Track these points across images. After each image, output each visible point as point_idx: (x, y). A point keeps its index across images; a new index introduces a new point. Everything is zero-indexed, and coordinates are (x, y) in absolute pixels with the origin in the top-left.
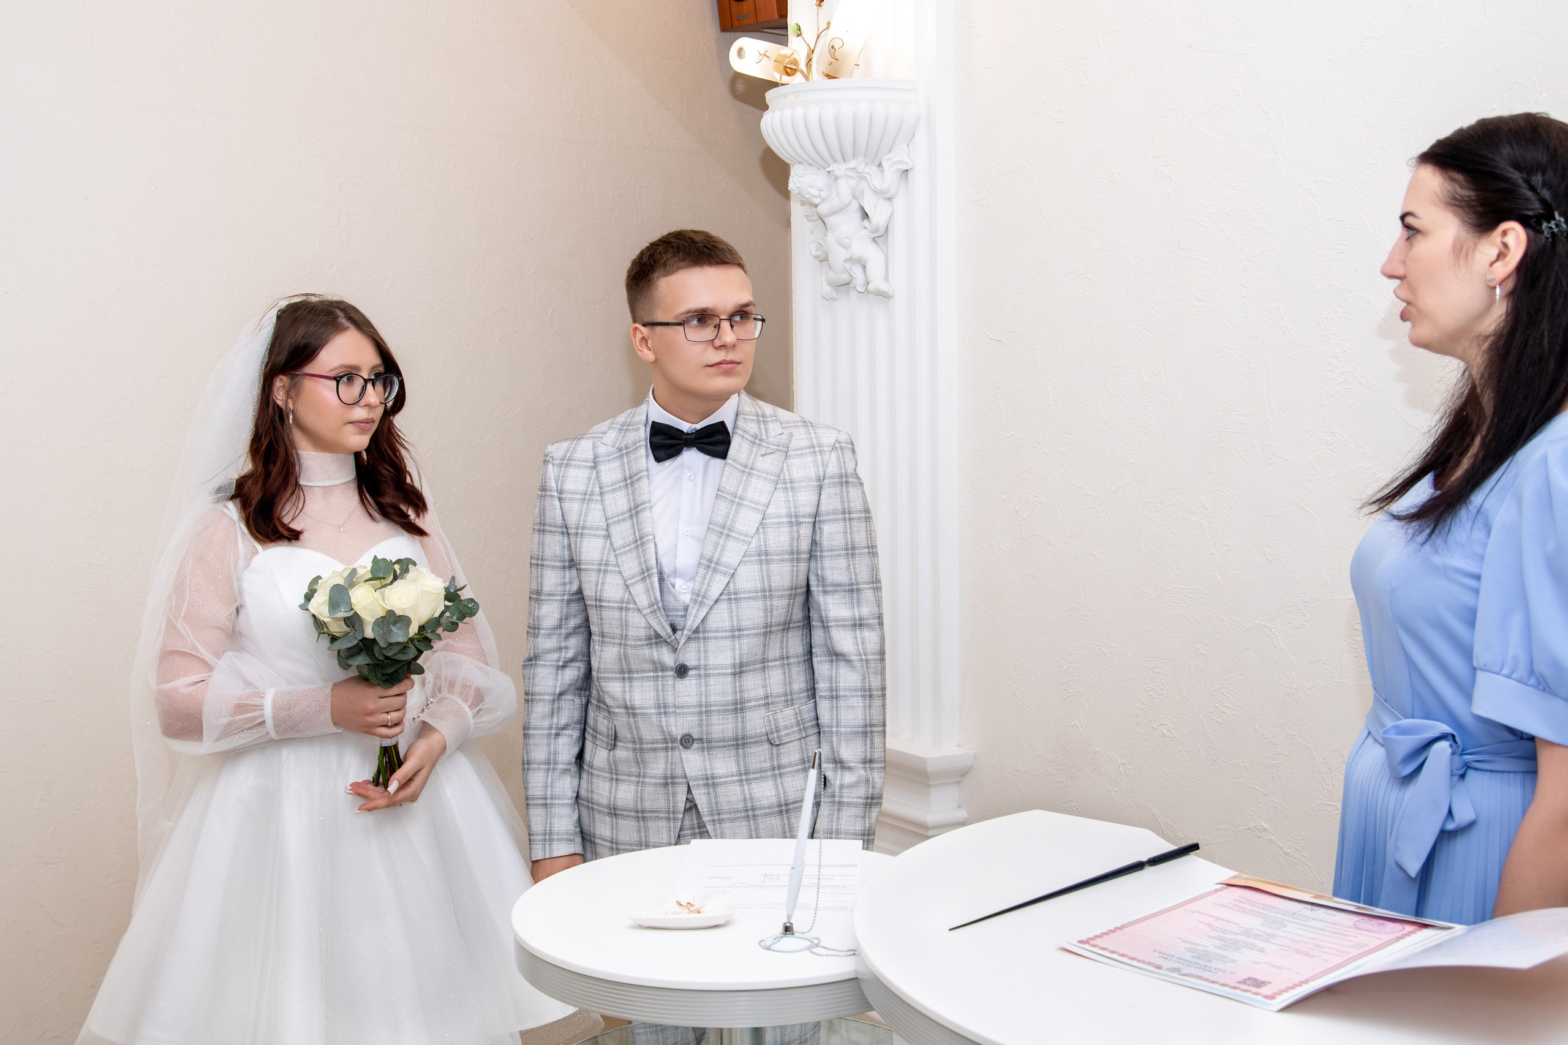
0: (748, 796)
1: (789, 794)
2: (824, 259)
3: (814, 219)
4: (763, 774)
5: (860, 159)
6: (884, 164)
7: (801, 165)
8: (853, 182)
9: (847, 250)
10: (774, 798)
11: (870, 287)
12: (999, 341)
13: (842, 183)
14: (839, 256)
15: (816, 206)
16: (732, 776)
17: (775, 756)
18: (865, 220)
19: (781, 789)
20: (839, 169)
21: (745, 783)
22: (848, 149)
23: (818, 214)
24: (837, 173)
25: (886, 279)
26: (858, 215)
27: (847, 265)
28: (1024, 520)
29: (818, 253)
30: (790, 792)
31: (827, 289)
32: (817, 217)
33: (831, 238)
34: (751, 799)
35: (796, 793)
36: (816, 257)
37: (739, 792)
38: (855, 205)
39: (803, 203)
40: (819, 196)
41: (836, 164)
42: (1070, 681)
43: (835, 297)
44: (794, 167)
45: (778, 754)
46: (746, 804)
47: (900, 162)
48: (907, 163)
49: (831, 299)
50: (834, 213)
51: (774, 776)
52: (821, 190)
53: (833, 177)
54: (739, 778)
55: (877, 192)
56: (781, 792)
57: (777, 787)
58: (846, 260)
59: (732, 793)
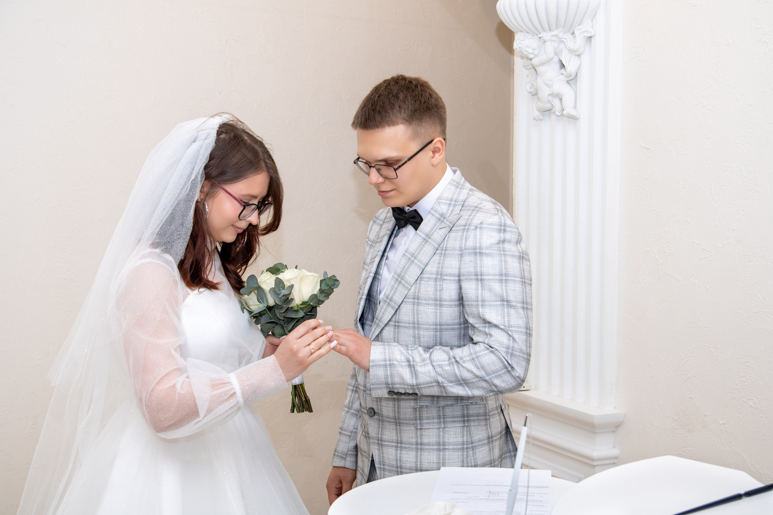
0: (398, 458)
1: (424, 464)
2: (535, 94)
3: (529, 67)
4: (410, 446)
5: (561, 29)
6: (576, 32)
7: (522, 33)
8: (555, 44)
9: (550, 88)
10: (414, 463)
11: (564, 112)
12: (648, 148)
13: (548, 44)
14: (544, 92)
15: (531, 59)
16: (392, 442)
17: (419, 436)
18: (562, 69)
19: (419, 459)
20: (546, 35)
21: (399, 449)
22: (553, 22)
23: (532, 65)
24: (546, 38)
25: (575, 107)
26: (558, 66)
27: (550, 98)
28: (661, 264)
29: (531, 90)
30: (425, 462)
31: (537, 113)
32: (531, 67)
33: (540, 81)
34: (400, 460)
35: (429, 464)
36: (530, 93)
37: (394, 454)
38: (556, 59)
39: (522, 58)
40: (533, 53)
41: (545, 32)
42: (689, 369)
43: (542, 119)
44: (518, 34)
45: (421, 435)
46: (397, 463)
47: (586, 31)
48: (591, 32)
49: (539, 119)
50: (542, 64)
51: (417, 449)
52: (534, 49)
53: (543, 41)
54: (396, 445)
55: (571, 51)
56: (419, 461)
57: (417, 457)
58: (549, 95)
59: (391, 453)
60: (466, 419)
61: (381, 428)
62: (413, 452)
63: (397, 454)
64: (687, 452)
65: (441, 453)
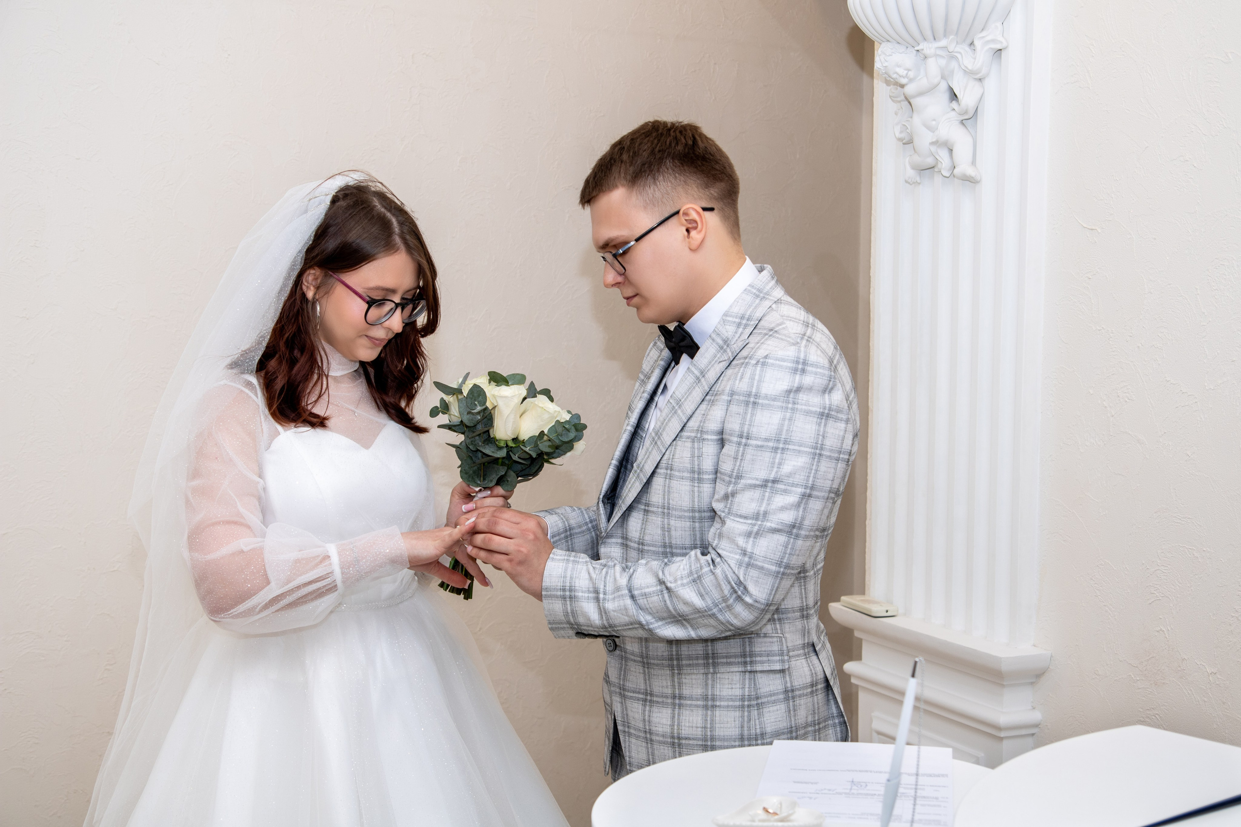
0: (647, 717)
1: (683, 728)
2: (908, 142)
3: (899, 99)
4: (664, 699)
5: (951, 37)
6: (976, 42)
7: (889, 43)
8: (943, 62)
9: (934, 132)
10: (669, 727)
11: (956, 171)
12: (1092, 229)
13: (931, 62)
14: (924, 139)
15: (902, 86)
16: (639, 693)
17: (676, 684)
18: (954, 102)
19: (676, 721)
20: (928, 48)
21: (648, 704)
22: (940, 26)
23: (904, 94)
24: (927, 52)
25: (974, 163)
26: (946, 96)
27: (933, 149)
28: (1113, 416)
29: (902, 135)
30: (685, 726)
31: (911, 173)
32: (903, 98)
33: (917, 120)
34: (650, 722)
35: (691, 729)
36: (900, 140)
37: (641, 712)
38: (943, 86)
39: (888, 83)
40: (906, 76)
41: (926, 43)
42: (1157, 585)
43: (919, 181)
44: (882, 46)
45: (679, 683)
46: (645, 725)
47: (993, 41)
48: (1001, 42)
49: (914, 183)
50: (921, 94)
52: (909, 70)
53: (922, 56)
54: (644, 697)
55: (968, 73)
56: (676, 723)
57: (673, 717)
58: (933, 143)
59: (636, 710)
60: (748, 659)
61: (623, 671)
62: (668, 709)
63: (644, 711)
64: (1154, 717)
65: (709, 712)
